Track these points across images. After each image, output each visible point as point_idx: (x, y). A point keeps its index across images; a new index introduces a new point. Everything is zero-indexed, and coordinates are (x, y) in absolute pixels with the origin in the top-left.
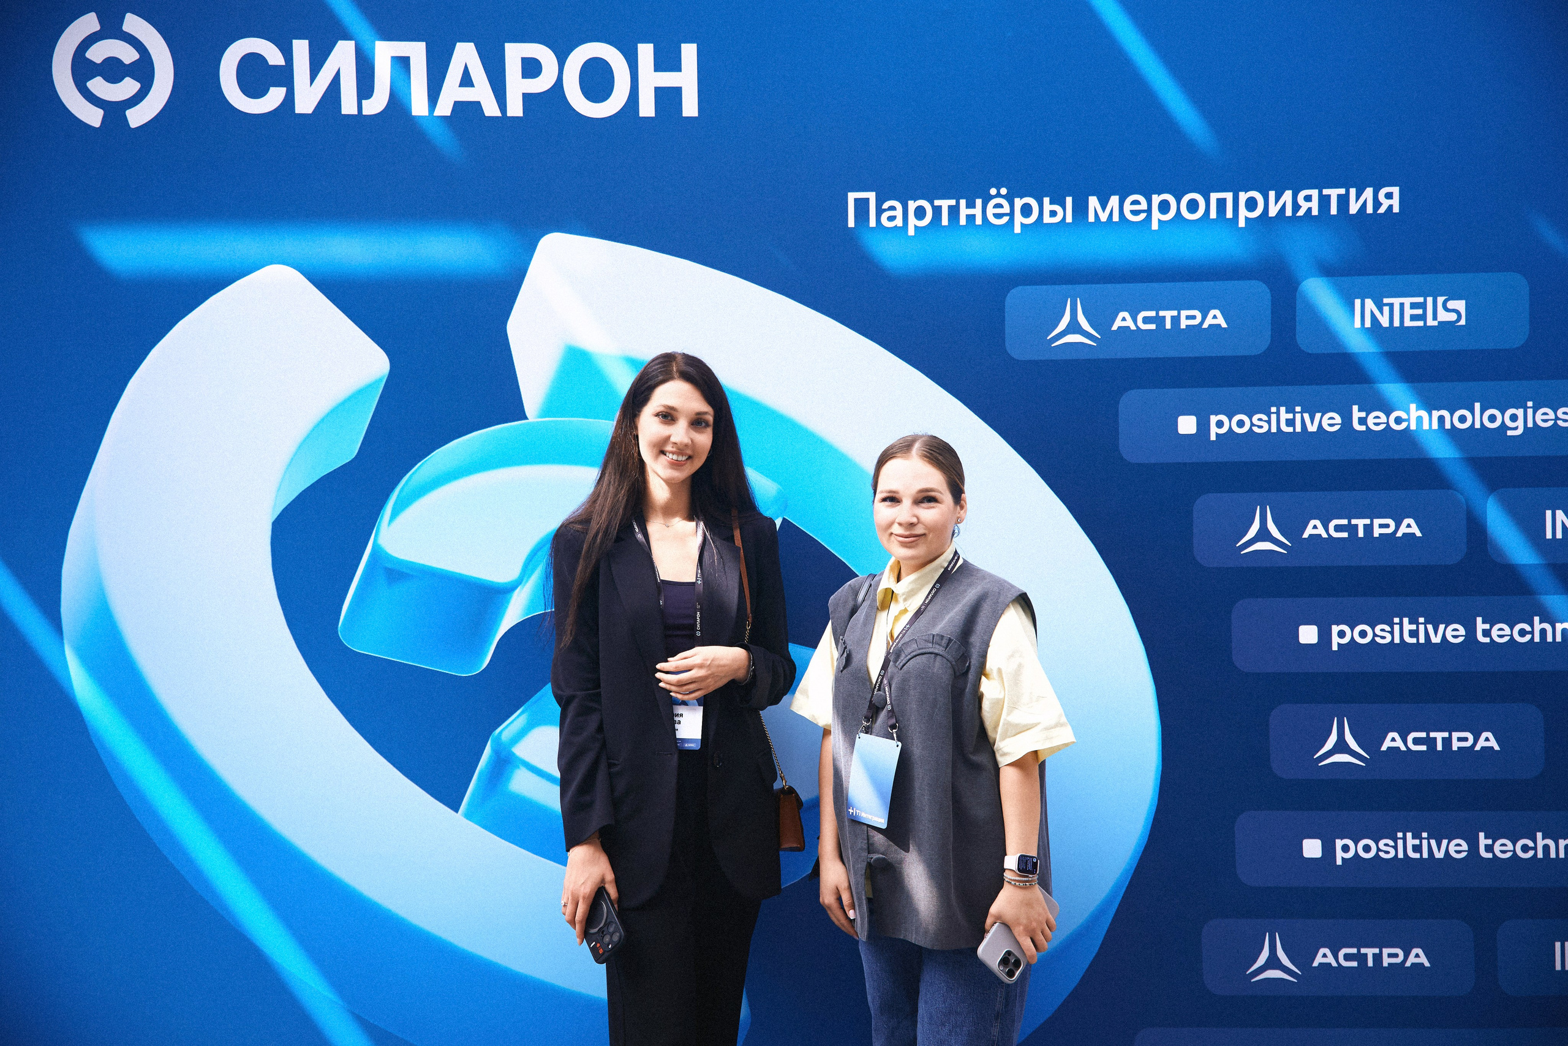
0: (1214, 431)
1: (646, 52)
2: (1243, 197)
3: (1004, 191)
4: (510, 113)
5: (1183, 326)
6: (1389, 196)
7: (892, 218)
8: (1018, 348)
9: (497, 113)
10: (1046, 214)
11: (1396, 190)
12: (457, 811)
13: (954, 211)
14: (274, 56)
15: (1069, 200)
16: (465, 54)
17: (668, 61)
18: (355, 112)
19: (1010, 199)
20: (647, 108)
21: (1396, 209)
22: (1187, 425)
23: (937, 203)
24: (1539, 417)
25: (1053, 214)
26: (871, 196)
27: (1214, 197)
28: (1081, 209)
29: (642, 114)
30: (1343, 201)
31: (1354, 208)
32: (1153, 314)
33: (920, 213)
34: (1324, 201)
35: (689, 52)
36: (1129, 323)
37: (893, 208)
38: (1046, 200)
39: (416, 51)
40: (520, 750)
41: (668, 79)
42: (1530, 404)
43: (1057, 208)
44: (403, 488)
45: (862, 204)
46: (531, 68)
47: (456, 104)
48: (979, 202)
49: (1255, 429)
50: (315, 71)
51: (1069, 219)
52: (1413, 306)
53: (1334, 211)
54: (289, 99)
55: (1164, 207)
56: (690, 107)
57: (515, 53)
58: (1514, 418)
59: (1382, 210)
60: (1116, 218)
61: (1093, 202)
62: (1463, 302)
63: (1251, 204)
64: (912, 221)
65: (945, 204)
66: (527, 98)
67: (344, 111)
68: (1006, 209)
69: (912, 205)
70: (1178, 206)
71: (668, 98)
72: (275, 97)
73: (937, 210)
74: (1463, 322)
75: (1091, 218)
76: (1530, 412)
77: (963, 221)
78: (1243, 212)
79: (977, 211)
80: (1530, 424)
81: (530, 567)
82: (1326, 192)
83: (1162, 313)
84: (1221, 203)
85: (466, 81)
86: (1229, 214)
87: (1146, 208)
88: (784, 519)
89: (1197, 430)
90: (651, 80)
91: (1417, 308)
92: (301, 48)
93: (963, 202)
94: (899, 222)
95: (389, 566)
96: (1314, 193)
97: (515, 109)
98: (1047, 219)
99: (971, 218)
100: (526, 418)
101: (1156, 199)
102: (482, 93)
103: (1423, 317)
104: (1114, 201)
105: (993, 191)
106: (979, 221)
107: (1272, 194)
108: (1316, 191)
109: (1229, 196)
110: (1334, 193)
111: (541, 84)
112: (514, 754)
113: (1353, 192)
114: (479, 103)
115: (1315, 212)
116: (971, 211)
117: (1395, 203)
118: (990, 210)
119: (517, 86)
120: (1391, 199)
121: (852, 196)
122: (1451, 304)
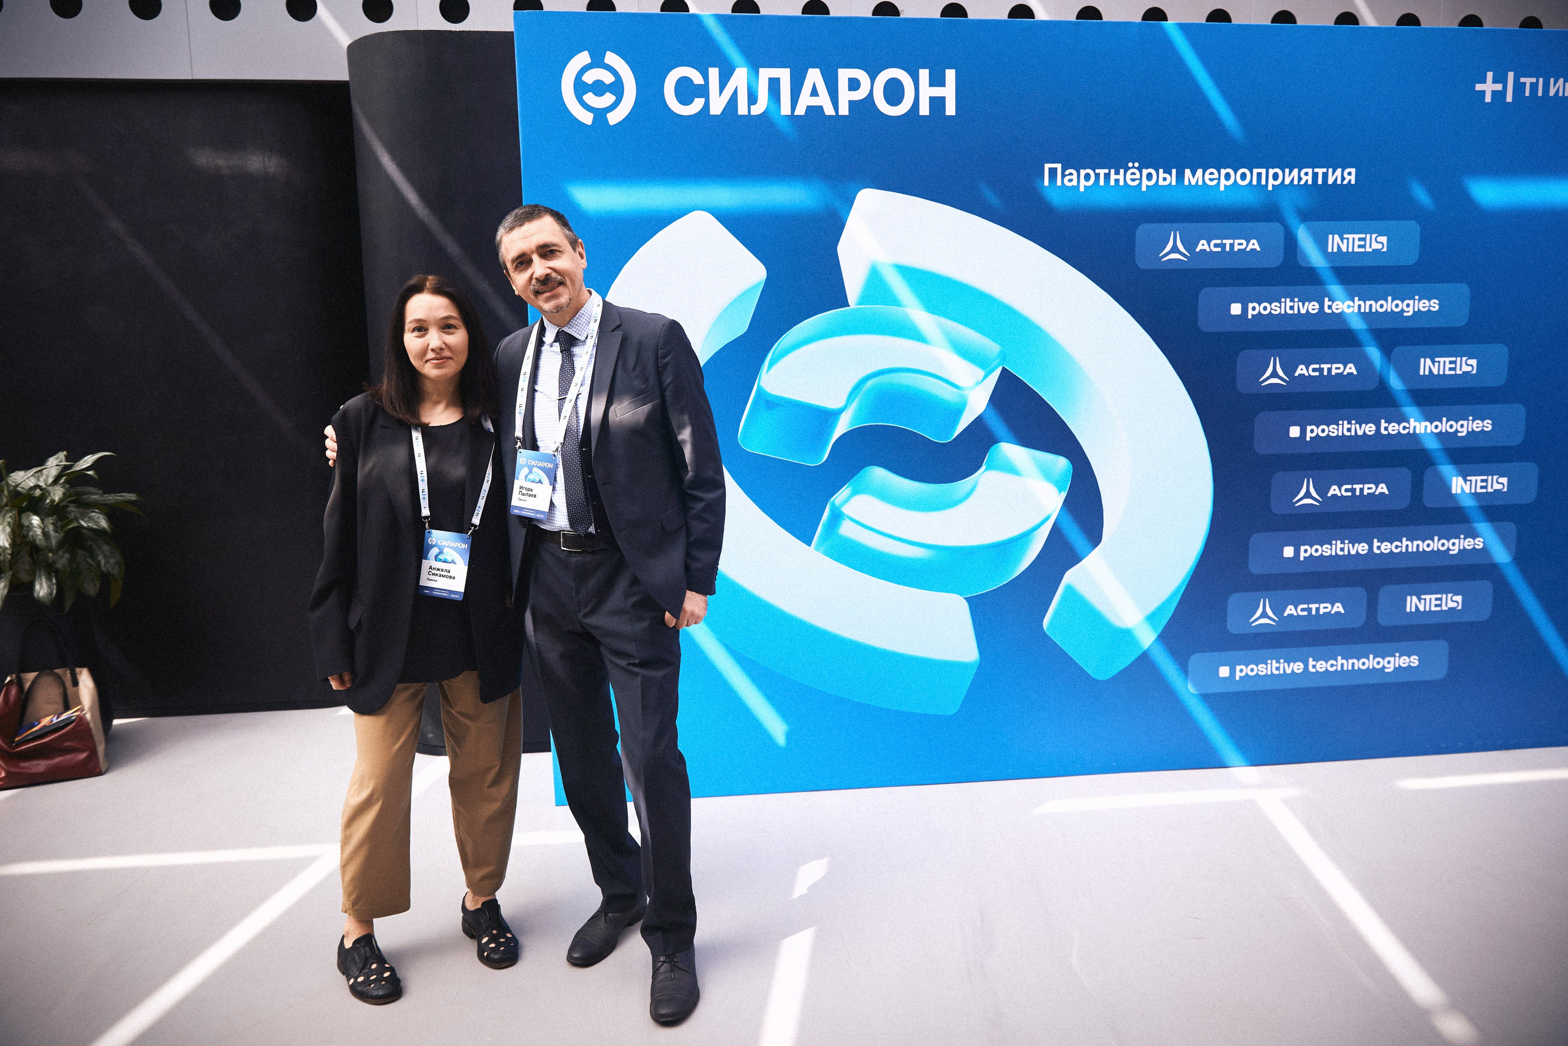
0: (1250, 313)
1: (924, 74)
2: (1271, 171)
3: (1136, 165)
4: (841, 113)
5: (1236, 250)
6: (1350, 174)
7: (1070, 180)
8: (1142, 263)
9: (833, 113)
10: (1161, 179)
11: (1353, 170)
12: (809, 545)
13: (1107, 176)
14: (697, 79)
15: (1174, 171)
16: (814, 76)
17: (937, 80)
18: (746, 113)
19: (1140, 169)
20: (924, 110)
21: (1353, 182)
22: (1236, 309)
23: (1097, 171)
24: (1421, 305)
25: (1165, 179)
26: (1059, 166)
27: (1256, 171)
28: (1180, 176)
29: (921, 113)
30: (1325, 175)
31: (1330, 181)
32: (1219, 241)
33: (1087, 177)
34: (1315, 175)
35: (950, 75)
36: (1206, 247)
37: (1071, 174)
38: (1161, 171)
39: (784, 75)
40: (846, 510)
41: (937, 92)
42: (1417, 297)
43: (1167, 176)
44: (775, 350)
45: (1053, 171)
46: (854, 84)
47: (808, 107)
48: (1122, 171)
49: (1273, 312)
50: (722, 87)
51: (1174, 183)
52: (1360, 239)
53: (1320, 182)
54: (707, 105)
55: (1228, 176)
56: (951, 110)
57: (844, 75)
58: (1408, 305)
59: (1345, 182)
60: (1200, 183)
61: (1188, 172)
62: (1386, 238)
63: (1276, 176)
64: (1083, 182)
65: (1102, 172)
66: (852, 104)
67: (740, 113)
68: (1138, 176)
69: (1083, 172)
70: (1236, 177)
71: (937, 103)
72: (698, 104)
73: (1097, 176)
74: (1385, 250)
75: (1186, 183)
76: (1417, 302)
77: (1112, 183)
78: (1271, 182)
79: (1121, 177)
80: (1416, 310)
81: (851, 399)
82: (1316, 170)
83: (1224, 241)
84: (1259, 175)
85: (814, 93)
86: (1263, 182)
87: (1217, 177)
88: (1003, 368)
89: (1242, 312)
90: (927, 92)
91: (1362, 241)
92: (714, 73)
93: (1113, 171)
94: (1075, 183)
95: (767, 398)
96: (1310, 171)
97: (844, 110)
98: (1161, 183)
99: (1117, 181)
100: (849, 306)
101: (1223, 172)
102: (823, 100)
103: (1364, 246)
104: (1200, 172)
105: (1130, 165)
106: (1122, 183)
107: (1287, 170)
108: (1311, 169)
109: (1263, 171)
110: (1320, 171)
111: (860, 95)
112: (842, 512)
113: (1330, 170)
114: (822, 106)
115: (1310, 182)
116: (1117, 177)
117: (1353, 178)
118: (1129, 177)
119: (846, 96)
120: (1350, 176)
121: (1047, 166)
122: (1380, 239)
